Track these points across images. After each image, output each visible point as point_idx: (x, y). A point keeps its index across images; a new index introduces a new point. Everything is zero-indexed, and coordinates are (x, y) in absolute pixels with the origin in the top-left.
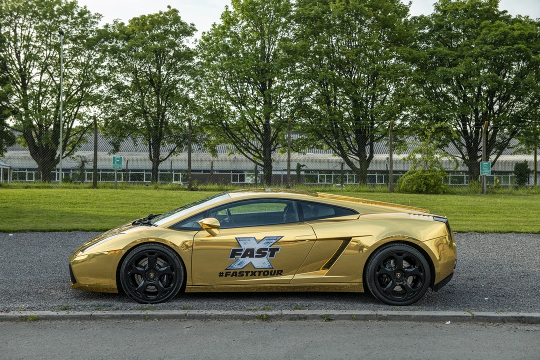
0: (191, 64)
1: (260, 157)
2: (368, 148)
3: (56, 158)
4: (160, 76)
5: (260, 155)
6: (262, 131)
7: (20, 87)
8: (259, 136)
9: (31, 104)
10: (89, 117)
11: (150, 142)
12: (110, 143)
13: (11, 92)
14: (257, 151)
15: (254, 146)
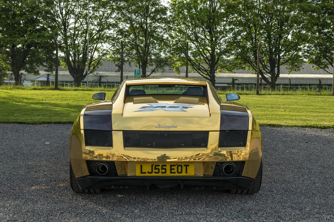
0: (165, 16)
1: (208, 75)
2: (276, 69)
3: (84, 75)
4: (146, 24)
5: (208, 73)
6: (209, 58)
7: (63, 31)
8: (207, 61)
9: (69, 42)
10: (103, 50)
11: (140, 65)
12: (116, 65)
13: (57, 35)
14: (206, 71)
15: (203, 67)
